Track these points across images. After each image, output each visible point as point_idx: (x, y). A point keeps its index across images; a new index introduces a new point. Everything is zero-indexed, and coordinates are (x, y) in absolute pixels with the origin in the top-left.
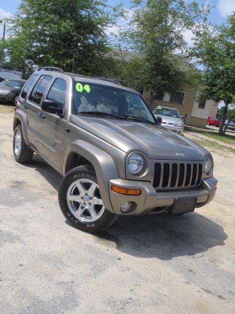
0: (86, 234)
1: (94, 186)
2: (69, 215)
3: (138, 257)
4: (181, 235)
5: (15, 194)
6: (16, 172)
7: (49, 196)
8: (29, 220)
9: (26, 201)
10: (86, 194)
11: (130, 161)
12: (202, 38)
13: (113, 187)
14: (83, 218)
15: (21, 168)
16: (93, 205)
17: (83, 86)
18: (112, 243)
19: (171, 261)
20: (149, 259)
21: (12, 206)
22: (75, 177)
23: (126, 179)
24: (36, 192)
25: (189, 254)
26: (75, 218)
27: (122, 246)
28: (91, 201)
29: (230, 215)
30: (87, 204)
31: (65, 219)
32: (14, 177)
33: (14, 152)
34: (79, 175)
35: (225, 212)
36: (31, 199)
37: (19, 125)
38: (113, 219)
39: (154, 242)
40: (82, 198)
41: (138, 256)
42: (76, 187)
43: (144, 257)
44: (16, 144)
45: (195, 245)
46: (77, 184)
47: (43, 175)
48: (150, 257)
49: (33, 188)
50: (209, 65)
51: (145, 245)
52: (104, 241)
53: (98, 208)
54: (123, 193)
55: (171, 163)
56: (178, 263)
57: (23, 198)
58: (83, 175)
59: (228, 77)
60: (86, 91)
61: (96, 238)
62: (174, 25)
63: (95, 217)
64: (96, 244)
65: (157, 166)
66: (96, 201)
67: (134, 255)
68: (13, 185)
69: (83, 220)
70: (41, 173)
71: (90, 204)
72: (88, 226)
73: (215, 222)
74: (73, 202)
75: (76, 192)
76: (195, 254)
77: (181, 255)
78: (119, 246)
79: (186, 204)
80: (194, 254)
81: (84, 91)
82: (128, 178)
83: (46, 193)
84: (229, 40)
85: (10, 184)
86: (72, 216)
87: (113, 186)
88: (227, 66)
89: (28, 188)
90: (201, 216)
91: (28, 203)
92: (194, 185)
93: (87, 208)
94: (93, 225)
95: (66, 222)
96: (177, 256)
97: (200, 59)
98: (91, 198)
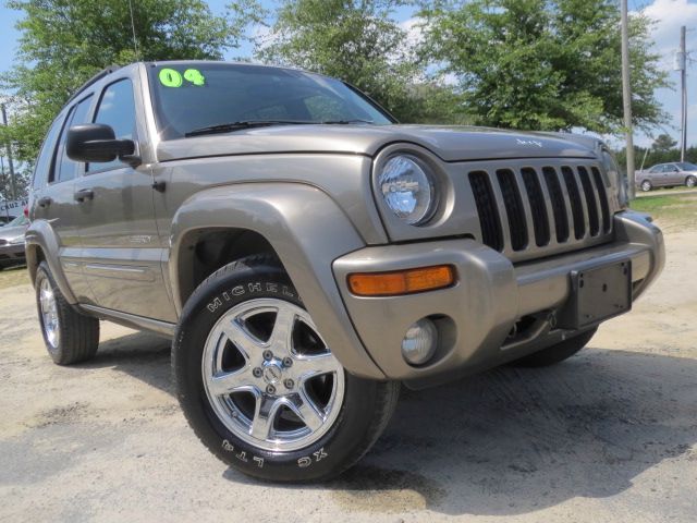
0: (305, 491)
1: (286, 315)
2: (229, 447)
3: (517, 513)
4: (603, 408)
5: (46, 445)
6: (53, 389)
7: (160, 421)
8: (96, 504)
9: (83, 452)
10: (268, 356)
11: (385, 189)
12: (434, 19)
13: (352, 281)
14: (278, 442)
15: (71, 376)
16: (302, 385)
17: (182, 75)
18: (406, 493)
19: (632, 490)
20: (558, 508)
21: (34, 480)
22: (213, 306)
23: (391, 243)
24: (116, 419)
25: (671, 453)
26: (252, 452)
27: (444, 494)
28: (289, 374)
29: (687, 330)
30: (281, 389)
31: (223, 467)
32: (48, 402)
33: (48, 343)
34: (227, 295)
35: (668, 326)
36: (101, 441)
37: (42, 264)
38: (381, 407)
39: (537, 450)
40: (257, 373)
41: (514, 508)
42: (229, 342)
43: (536, 506)
44: (47, 320)
45: (666, 423)
46: (228, 329)
47: (136, 376)
48: (556, 501)
49: (108, 413)
50: (467, 69)
51: (515, 468)
52: (376, 497)
53: (319, 389)
54: (394, 292)
55: (515, 167)
56: (660, 488)
57: (75, 446)
58: (239, 289)
59: (515, 82)
60: (192, 83)
61: (345, 494)
62: (369, 7)
63: (318, 423)
64: (352, 515)
65: (478, 180)
66: (307, 366)
67: (497, 511)
68: (45, 420)
69: (278, 447)
70: (131, 372)
71: (289, 384)
72: (304, 461)
73: (663, 353)
74: (232, 395)
75: (233, 359)
76: (686, 446)
77: (648, 464)
78: (433, 496)
79: (605, 287)
80: (683, 448)
81: (187, 84)
82: (395, 239)
83: (150, 414)
84: (491, 11)
85: (33, 422)
86: (240, 445)
87: (352, 277)
88: (507, 59)
89: (91, 418)
90: (616, 351)
91: (89, 456)
92: (599, 234)
93: (284, 400)
94: (321, 454)
95: (227, 475)
96: (640, 470)
97: (445, 64)
98: (286, 364)
